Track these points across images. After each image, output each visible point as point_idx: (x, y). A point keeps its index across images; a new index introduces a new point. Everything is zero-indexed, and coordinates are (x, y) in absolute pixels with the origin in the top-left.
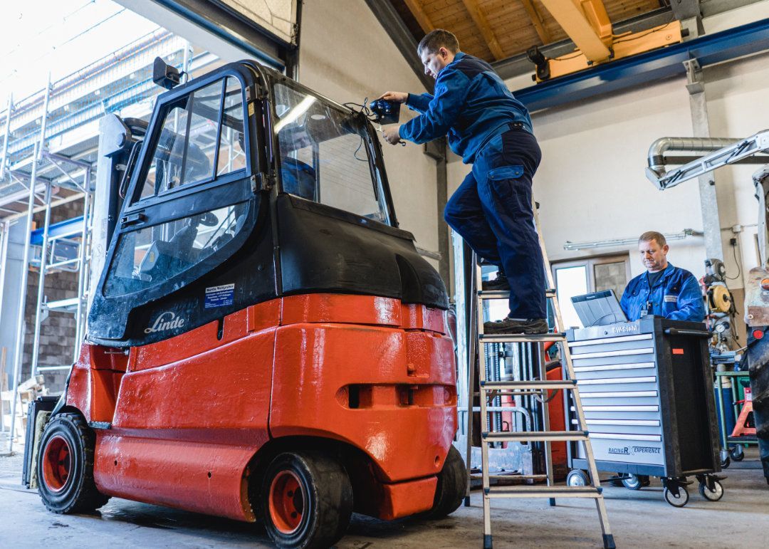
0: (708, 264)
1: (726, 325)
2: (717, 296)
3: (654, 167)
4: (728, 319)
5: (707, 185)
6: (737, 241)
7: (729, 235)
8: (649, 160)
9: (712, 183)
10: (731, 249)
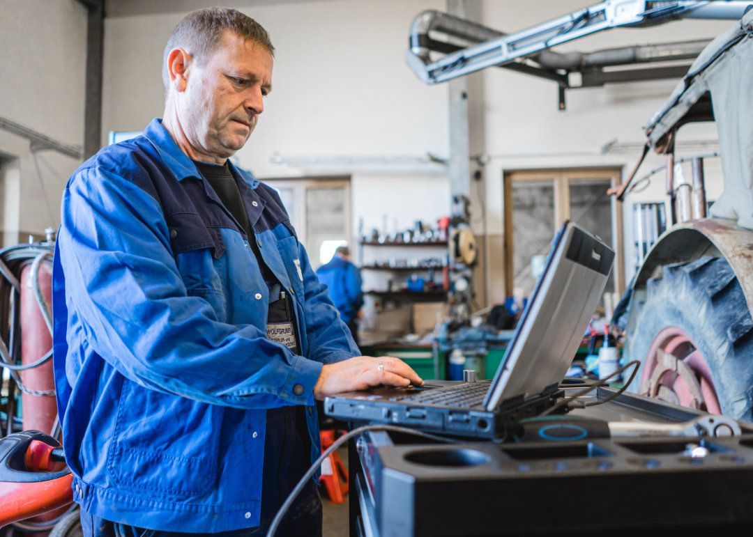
0: (456, 200)
1: (468, 279)
2: (464, 242)
3: (417, 50)
4: (468, 273)
5: (458, 97)
6: (483, 175)
7: (475, 167)
8: (411, 39)
9: (464, 96)
10: (475, 184)
